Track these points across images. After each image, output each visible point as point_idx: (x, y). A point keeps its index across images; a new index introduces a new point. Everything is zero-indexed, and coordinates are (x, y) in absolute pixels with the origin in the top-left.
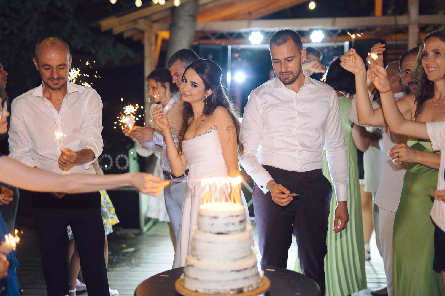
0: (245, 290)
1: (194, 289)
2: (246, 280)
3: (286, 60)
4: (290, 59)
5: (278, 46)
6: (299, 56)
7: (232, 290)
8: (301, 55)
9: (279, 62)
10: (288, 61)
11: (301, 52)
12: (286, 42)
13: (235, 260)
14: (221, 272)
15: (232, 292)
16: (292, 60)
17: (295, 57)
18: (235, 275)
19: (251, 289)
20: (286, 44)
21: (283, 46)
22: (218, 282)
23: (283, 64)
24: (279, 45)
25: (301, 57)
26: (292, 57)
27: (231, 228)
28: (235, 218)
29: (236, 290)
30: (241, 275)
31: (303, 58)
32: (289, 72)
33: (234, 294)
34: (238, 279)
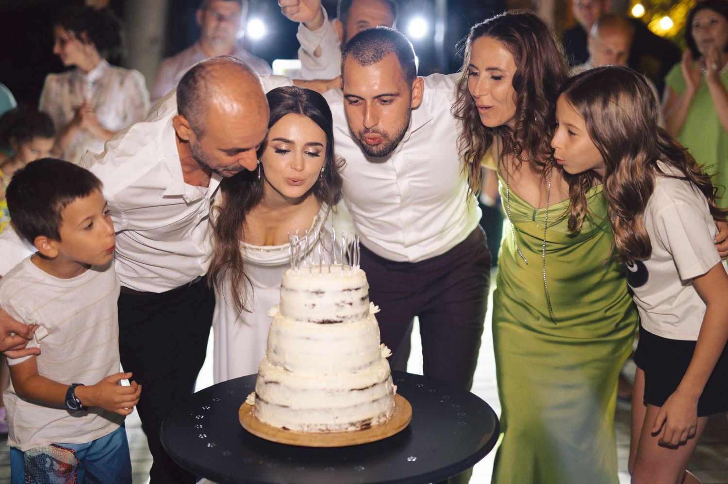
0: (374, 423)
1: (280, 426)
2: (375, 404)
3: (376, 100)
4: (385, 98)
5: (363, 65)
6: (407, 93)
7: (352, 424)
8: (411, 94)
9: (360, 104)
10: (382, 104)
11: (414, 84)
12: (380, 58)
13: (355, 370)
14: (332, 392)
15: (352, 429)
16: (391, 101)
17: (397, 95)
18: (357, 398)
19: (382, 420)
20: (380, 63)
21: (373, 65)
22: (327, 410)
23: (369, 109)
24: (364, 63)
25: (411, 98)
26: (392, 95)
27: (348, 311)
28: (354, 292)
29: (358, 425)
30: (367, 396)
31: (414, 98)
32: (378, 133)
33: (356, 431)
34: (362, 404)
